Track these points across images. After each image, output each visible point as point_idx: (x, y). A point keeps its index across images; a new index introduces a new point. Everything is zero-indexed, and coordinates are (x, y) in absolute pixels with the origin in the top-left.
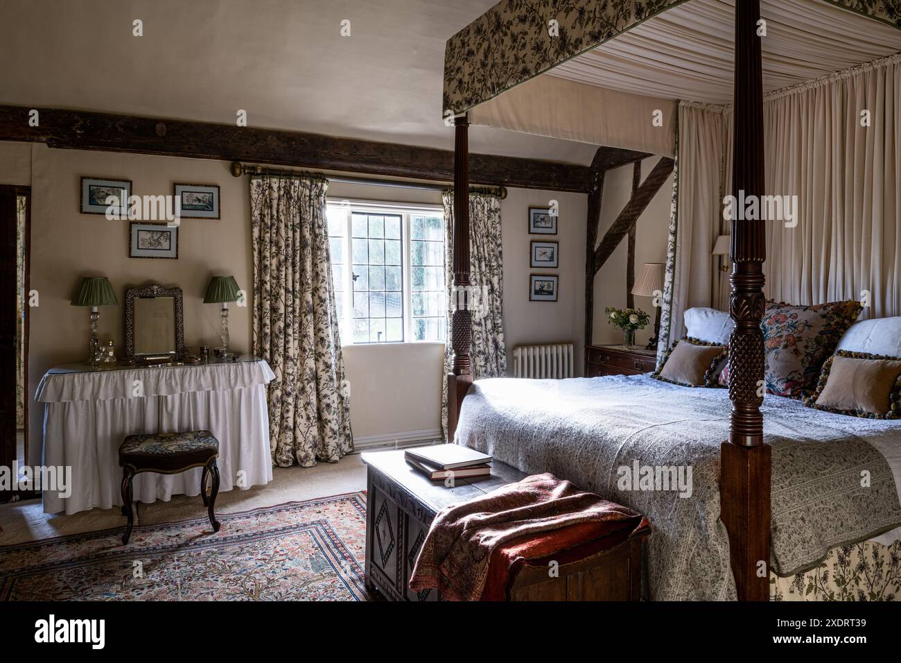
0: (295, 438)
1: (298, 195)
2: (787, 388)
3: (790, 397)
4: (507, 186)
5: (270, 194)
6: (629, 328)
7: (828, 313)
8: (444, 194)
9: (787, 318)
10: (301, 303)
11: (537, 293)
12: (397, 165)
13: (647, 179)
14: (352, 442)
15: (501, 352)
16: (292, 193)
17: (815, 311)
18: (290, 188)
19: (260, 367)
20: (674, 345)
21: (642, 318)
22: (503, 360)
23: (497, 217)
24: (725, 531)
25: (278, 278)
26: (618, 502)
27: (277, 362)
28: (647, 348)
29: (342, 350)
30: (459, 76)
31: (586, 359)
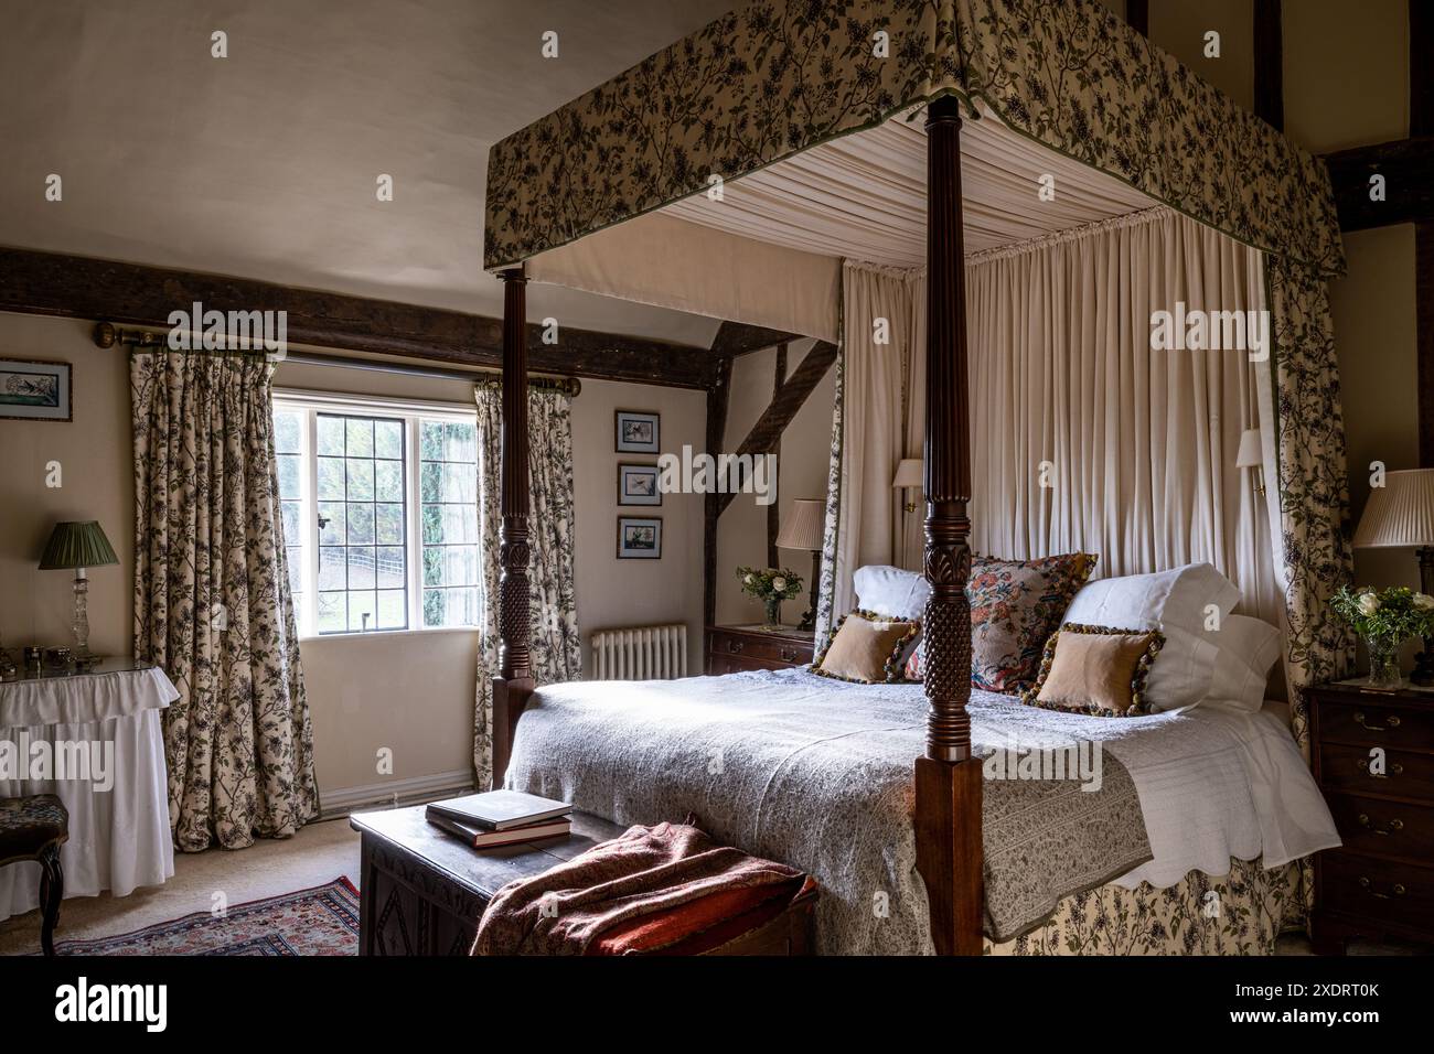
0: (214, 801)
1: (220, 382)
2: (998, 680)
3: (1003, 692)
4: (580, 376)
5: (168, 380)
6: (773, 598)
7: (1051, 571)
8: (477, 386)
9: (996, 579)
10: (225, 567)
11: (629, 545)
12: (396, 337)
13: (797, 372)
14: (318, 802)
15: (572, 642)
16: (210, 378)
17: (1034, 569)
18: (207, 370)
19: (151, 680)
20: (841, 622)
21: (792, 581)
22: (577, 653)
23: (564, 425)
24: (922, 884)
25: (183, 524)
26: (770, 857)
27: (179, 670)
28: (799, 628)
29: (299, 645)
30: (512, 204)
31: (707, 648)
